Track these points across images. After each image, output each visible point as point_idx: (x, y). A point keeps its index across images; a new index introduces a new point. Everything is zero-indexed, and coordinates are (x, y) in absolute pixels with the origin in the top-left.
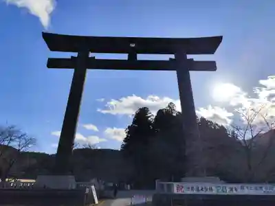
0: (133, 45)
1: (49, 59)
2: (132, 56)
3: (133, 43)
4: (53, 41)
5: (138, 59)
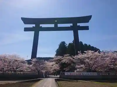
0: (56, 21)
4: (26, 21)
5: (58, 26)
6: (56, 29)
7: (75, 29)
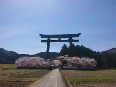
3: (59, 36)
5: (61, 40)
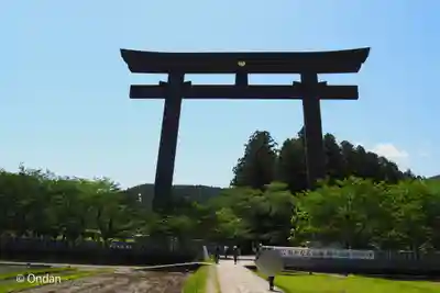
0: (242, 64)
1: (132, 87)
2: (242, 79)
3: (242, 60)
5: (250, 83)
6: (242, 91)
7: (311, 95)
